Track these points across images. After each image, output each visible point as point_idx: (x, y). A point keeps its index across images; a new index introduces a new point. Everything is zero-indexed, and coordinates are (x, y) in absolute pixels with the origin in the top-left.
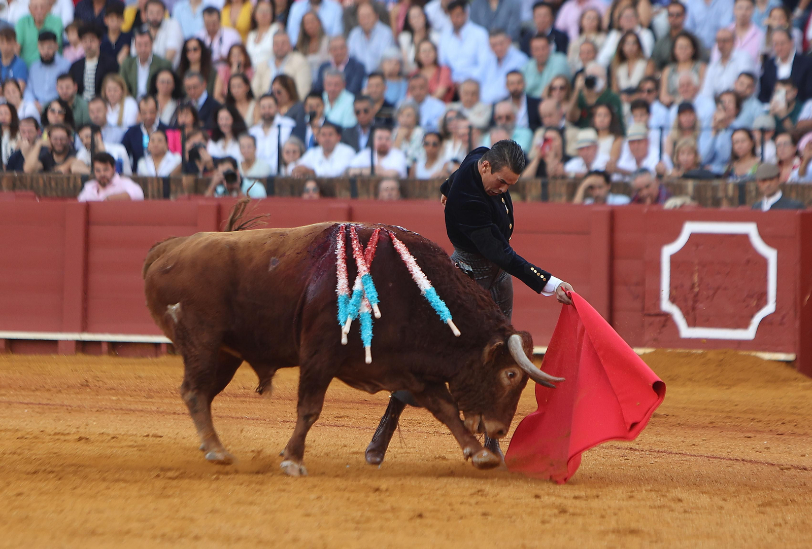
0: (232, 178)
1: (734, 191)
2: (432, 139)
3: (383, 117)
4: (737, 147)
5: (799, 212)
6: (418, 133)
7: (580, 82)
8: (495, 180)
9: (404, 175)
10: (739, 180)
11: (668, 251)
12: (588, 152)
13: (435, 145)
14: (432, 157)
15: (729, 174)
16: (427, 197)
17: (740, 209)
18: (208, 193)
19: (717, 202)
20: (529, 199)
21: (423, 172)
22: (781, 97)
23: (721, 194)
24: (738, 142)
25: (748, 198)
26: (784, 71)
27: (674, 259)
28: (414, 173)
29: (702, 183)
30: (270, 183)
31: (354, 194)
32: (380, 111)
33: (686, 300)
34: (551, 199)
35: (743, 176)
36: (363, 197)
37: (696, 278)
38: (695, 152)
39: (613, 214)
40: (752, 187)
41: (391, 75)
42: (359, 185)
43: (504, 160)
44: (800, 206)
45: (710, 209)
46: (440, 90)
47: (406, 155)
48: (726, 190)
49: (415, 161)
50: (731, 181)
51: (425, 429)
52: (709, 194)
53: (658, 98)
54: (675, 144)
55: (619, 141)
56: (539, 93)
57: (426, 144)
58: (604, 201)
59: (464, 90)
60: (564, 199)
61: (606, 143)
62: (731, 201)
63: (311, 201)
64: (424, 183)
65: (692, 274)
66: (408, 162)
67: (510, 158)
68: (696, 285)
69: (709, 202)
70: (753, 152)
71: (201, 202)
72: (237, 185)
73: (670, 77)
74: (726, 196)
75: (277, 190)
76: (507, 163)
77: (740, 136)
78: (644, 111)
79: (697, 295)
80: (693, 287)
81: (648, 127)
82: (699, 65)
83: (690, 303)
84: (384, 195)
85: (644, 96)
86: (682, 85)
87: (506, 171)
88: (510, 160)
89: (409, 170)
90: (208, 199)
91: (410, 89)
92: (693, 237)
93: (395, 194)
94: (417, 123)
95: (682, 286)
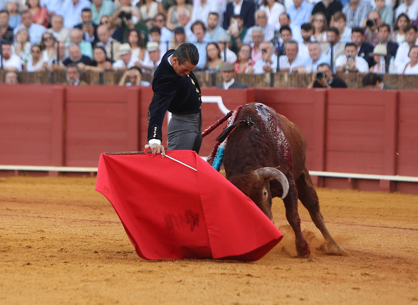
1: (209, 78)
2: (36, 49)
3: (7, 37)
4: (210, 54)
5: (245, 90)
6: (28, 46)
8: (181, 69)
9: (20, 69)
10: (212, 72)
12: (126, 58)
13: (38, 52)
14: (36, 59)
15: (206, 68)
17: (213, 88)
20: (92, 83)
21: (30, 68)
22: (235, 25)
23: (201, 80)
24: (210, 50)
25: (217, 82)
26: (237, 10)
28: (26, 69)
32: (6, 33)
34: (105, 83)
35: (214, 69)
39: (140, 91)
40: (219, 76)
41: (12, 11)
43: (186, 57)
44: (245, 87)
46: (41, 20)
47: (21, 58)
48: (204, 78)
49: (26, 61)
50: (207, 72)
51: (32, 215)
53: (165, 26)
55: (143, 50)
56: (97, 22)
57: (32, 51)
59: (54, 20)
60: (112, 83)
61: (136, 52)
62: (207, 84)
64: (32, 74)
66: (23, 62)
67: (190, 56)
70: (219, 56)
73: (172, 13)
74: (205, 81)
76: (188, 59)
77: (211, 47)
78: (158, 33)
81: (159, 42)
82: (189, 6)
84: (8, 80)
85: (158, 24)
87: (188, 64)
88: (190, 57)
89: (23, 67)
91: (23, 20)
93: (14, 80)
94: (28, 39)
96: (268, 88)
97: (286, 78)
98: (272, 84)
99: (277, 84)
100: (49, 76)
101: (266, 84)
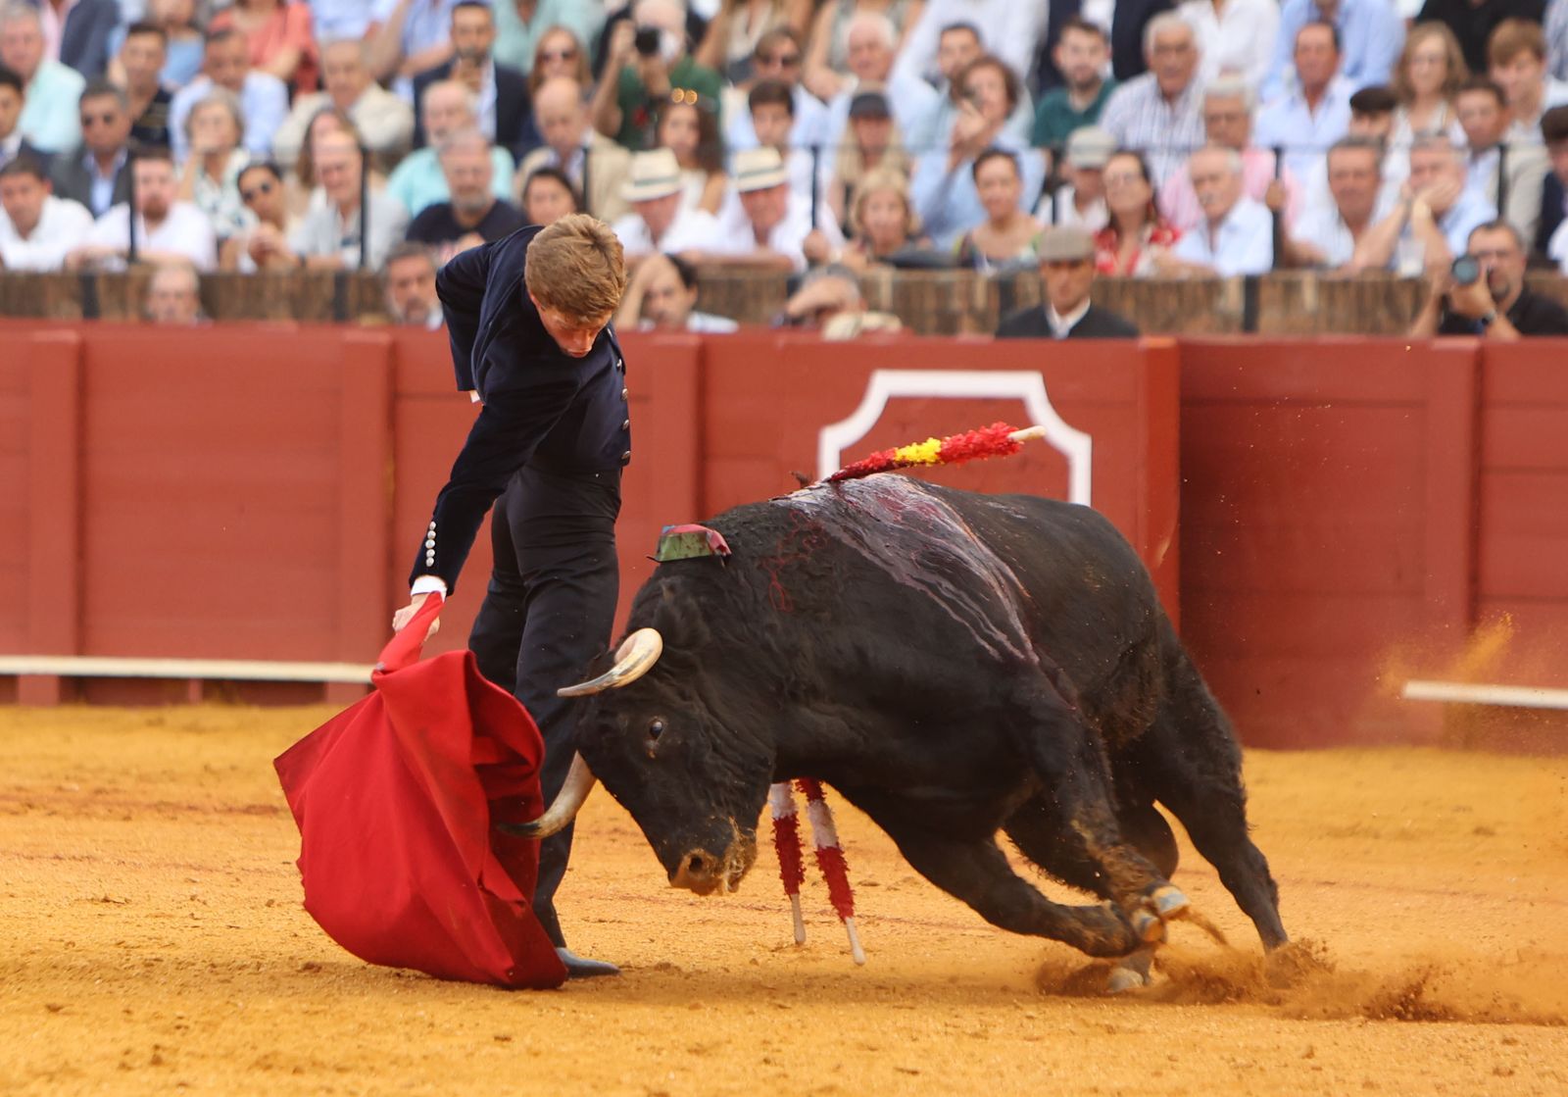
1: (988, 297)
3: (157, 127)
6: (234, 163)
7: (623, 40)
9: (208, 261)
10: (998, 272)
11: (836, 439)
16: (263, 316)
19: (948, 324)
23: (957, 304)
24: (990, 182)
29: (915, 276)
31: (91, 310)
32: (145, 114)
36: (111, 317)
38: (905, 205)
39: (706, 351)
40: (1029, 285)
42: (101, 287)
45: (932, 339)
47: (213, 213)
48: (969, 295)
50: (980, 274)
52: (931, 303)
53: (804, 79)
54: (848, 191)
55: (717, 182)
58: (681, 325)
59: (328, 61)
62: (981, 321)
69: (932, 322)
73: (834, 28)
74: (971, 310)
77: (996, 168)
78: (780, 108)
81: (783, 148)
84: (161, 308)
85: (775, 71)
86: (855, 49)
91: (210, 66)
92: (894, 404)
93: (187, 309)
94: (238, 140)
96: (1234, 338)
97: (1309, 297)
98: (1249, 321)
99: (1271, 320)
101: (1227, 323)
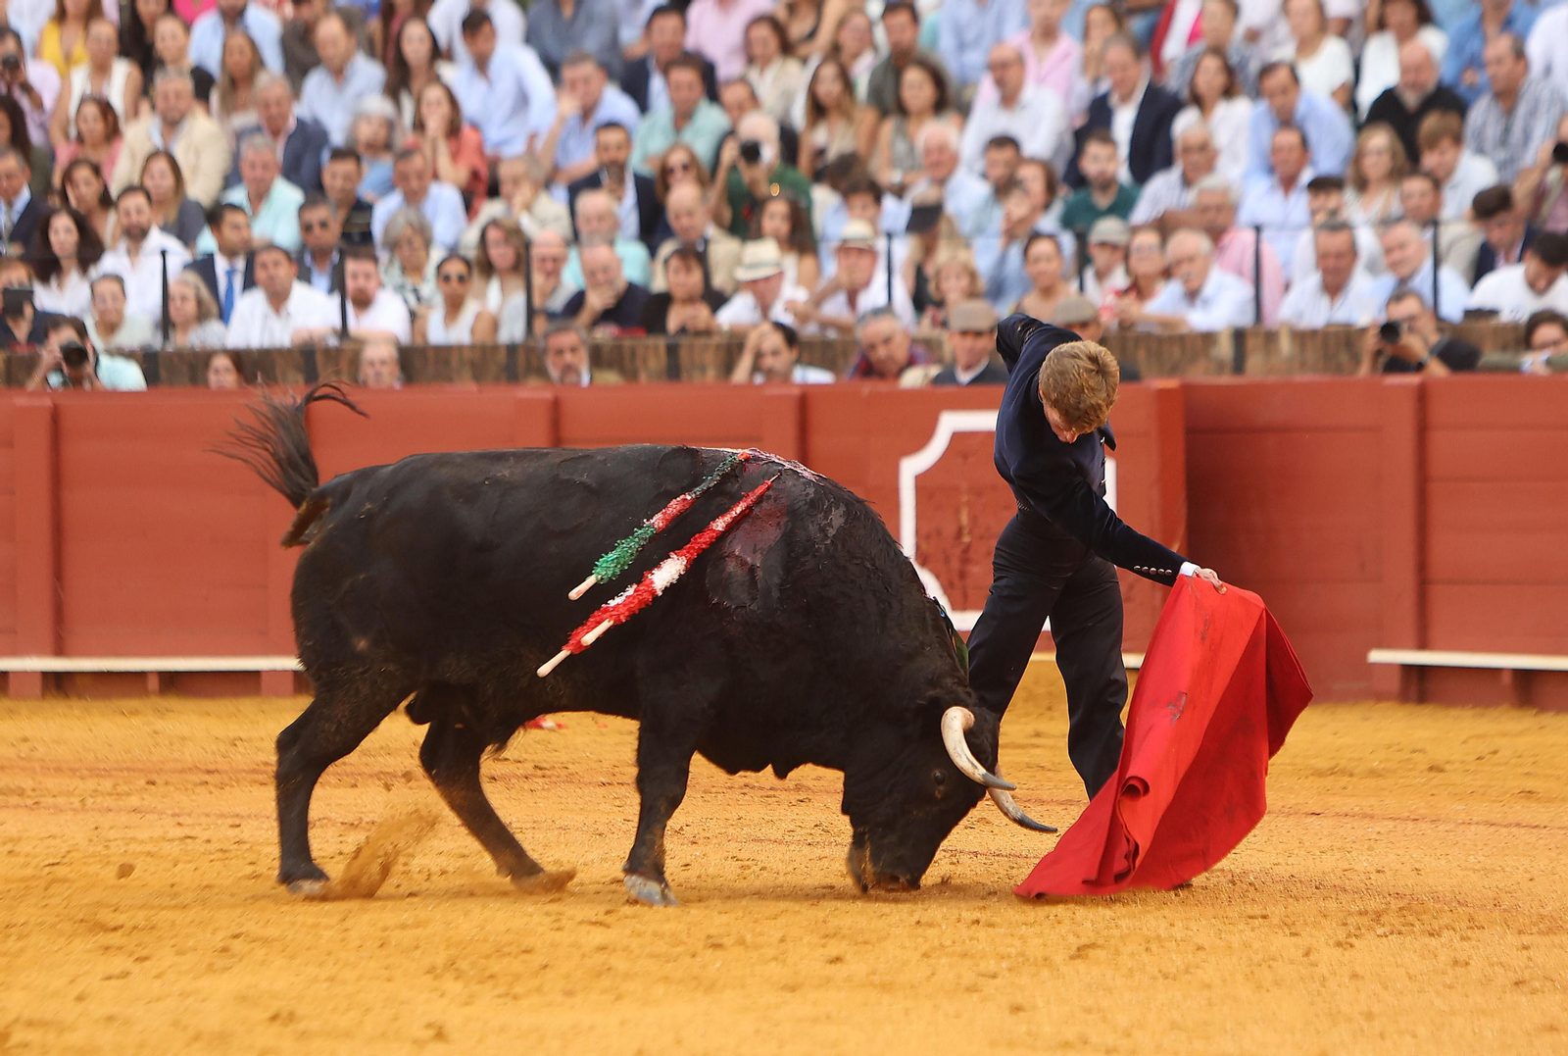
0: (77, 357)
2: (453, 270)
3: (356, 231)
7: (731, 152)
9: (405, 337)
11: (911, 468)
12: (763, 291)
13: (461, 279)
16: (450, 379)
18: (33, 384)
20: (643, 377)
21: (437, 332)
27: (922, 481)
28: (424, 335)
30: (149, 361)
31: (311, 375)
32: (349, 219)
33: (947, 560)
34: (684, 375)
37: (964, 519)
39: (805, 400)
41: (372, 149)
42: (319, 359)
55: (809, 261)
57: (443, 277)
58: (786, 377)
60: (711, 374)
63: (222, 392)
64: (444, 352)
65: (957, 511)
68: (966, 531)
71: (20, 401)
72: (89, 368)
75: (163, 373)
78: (870, 199)
79: (967, 550)
80: (959, 533)
82: (952, 117)
83: (955, 564)
84: (369, 373)
86: (929, 152)
90: (32, 394)
92: (958, 438)
93: (387, 374)
95: (939, 533)
96: (1227, 379)
97: (1285, 345)
98: (1238, 365)
99: (1255, 362)
100: (502, 356)
101: (1220, 367)
